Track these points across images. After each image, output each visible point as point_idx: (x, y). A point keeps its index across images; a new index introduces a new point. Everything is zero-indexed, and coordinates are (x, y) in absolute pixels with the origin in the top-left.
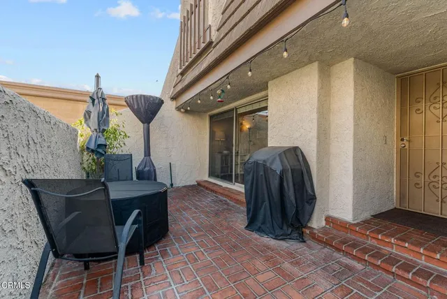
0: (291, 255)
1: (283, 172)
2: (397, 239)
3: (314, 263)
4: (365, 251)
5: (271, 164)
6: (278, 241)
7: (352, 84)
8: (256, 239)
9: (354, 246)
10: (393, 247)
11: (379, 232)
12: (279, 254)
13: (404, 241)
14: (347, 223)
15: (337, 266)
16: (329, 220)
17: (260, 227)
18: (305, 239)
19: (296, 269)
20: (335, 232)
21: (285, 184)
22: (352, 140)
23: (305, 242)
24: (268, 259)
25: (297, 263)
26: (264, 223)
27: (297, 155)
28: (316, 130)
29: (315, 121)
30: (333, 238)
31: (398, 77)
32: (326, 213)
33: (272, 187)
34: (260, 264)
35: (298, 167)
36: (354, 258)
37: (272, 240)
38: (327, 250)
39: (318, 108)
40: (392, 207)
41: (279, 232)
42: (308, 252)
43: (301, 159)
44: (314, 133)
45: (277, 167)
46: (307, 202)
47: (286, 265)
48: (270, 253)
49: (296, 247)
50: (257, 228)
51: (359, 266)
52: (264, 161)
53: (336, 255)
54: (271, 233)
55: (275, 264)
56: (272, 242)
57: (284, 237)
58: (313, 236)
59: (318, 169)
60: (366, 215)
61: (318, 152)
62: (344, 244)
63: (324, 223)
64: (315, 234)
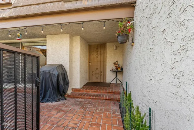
0: (64, 105)
1: (58, 75)
2: (91, 90)
3: (72, 104)
4: (84, 95)
5: (53, 72)
6: (56, 103)
7: (79, 44)
8: (47, 105)
9: (81, 95)
10: (90, 92)
11: (87, 89)
12: (59, 106)
13: (92, 90)
14: (78, 89)
15: (78, 102)
16: (73, 90)
17: (47, 100)
18: (66, 98)
19: (67, 108)
20: (75, 93)
21: (59, 79)
22: (79, 63)
23: (66, 99)
24: (55, 110)
25: (66, 106)
26: (49, 97)
27: (62, 68)
28: (69, 59)
29: (68, 55)
30: (75, 95)
31: (89, 44)
32: (72, 88)
33: (54, 81)
34: (53, 112)
35: (63, 72)
36: (82, 98)
37: (54, 103)
38: (74, 99)
39: (69, 51)
40: (87, 82)
41: (57, 99)
42: (69, 102)
43: (64, 69)
44: (68, 59)
45: (56, 73)
46: (66, 85)
47: (63, 108)
48: (55, 107)
49: (64, 102)
50: (46, 100)
51: (83, 100)
52: (49, 71)
53: (77, 99)
54: (53, 100)
55: (59, 110)
56: (54, 104)
57: (59, 100)
58: (69, 96)
59: (70, 72)
60: (82, 85)
61: (69, 66)
62: (79, 95)
63: (71, 91)
64: (69, 95)
